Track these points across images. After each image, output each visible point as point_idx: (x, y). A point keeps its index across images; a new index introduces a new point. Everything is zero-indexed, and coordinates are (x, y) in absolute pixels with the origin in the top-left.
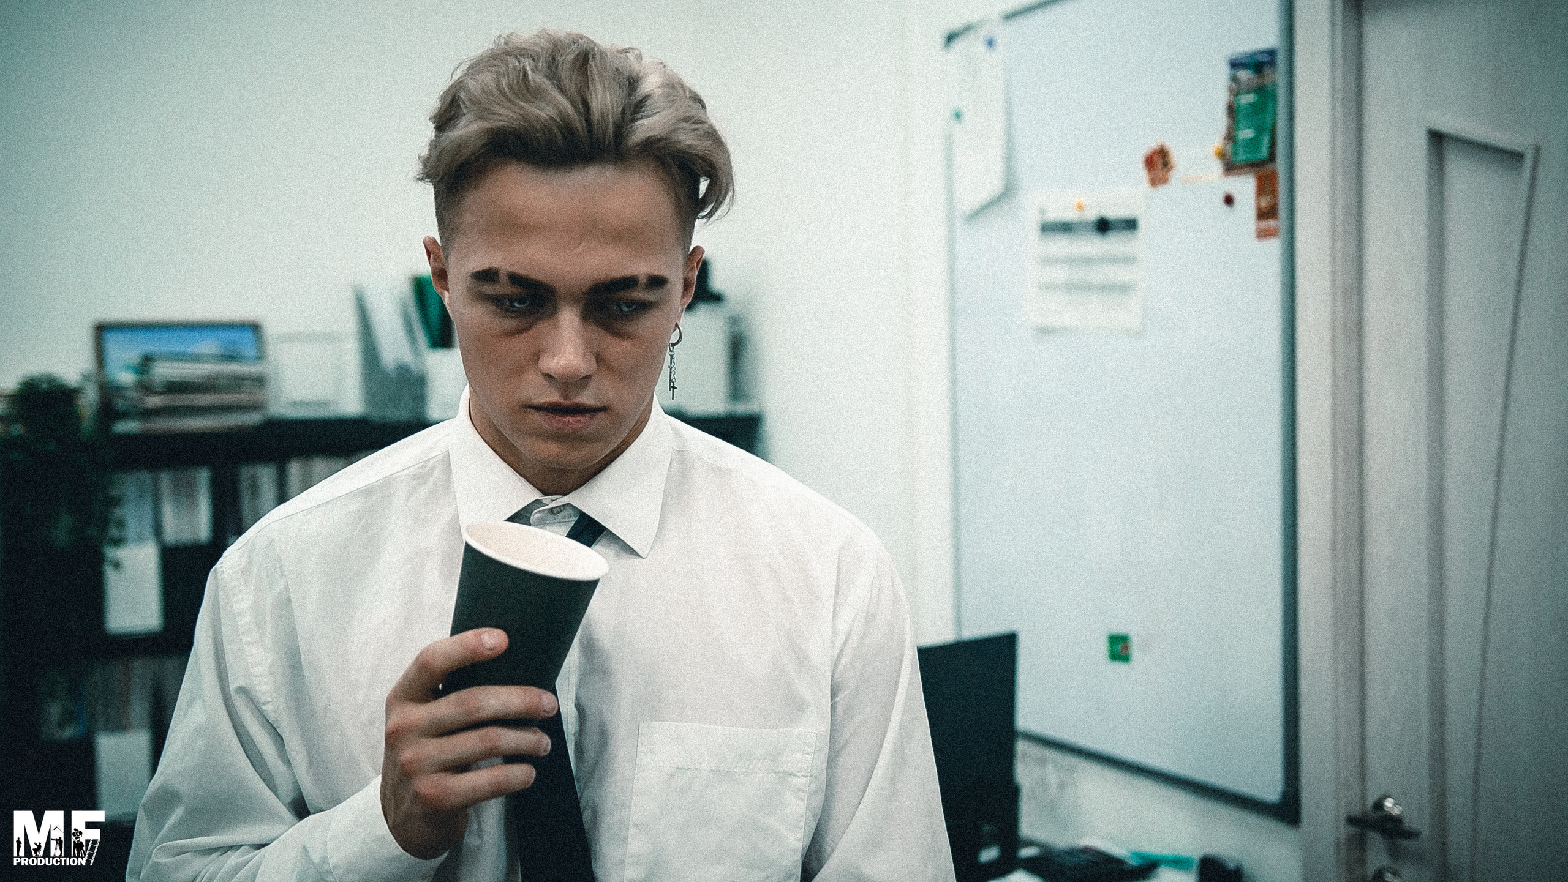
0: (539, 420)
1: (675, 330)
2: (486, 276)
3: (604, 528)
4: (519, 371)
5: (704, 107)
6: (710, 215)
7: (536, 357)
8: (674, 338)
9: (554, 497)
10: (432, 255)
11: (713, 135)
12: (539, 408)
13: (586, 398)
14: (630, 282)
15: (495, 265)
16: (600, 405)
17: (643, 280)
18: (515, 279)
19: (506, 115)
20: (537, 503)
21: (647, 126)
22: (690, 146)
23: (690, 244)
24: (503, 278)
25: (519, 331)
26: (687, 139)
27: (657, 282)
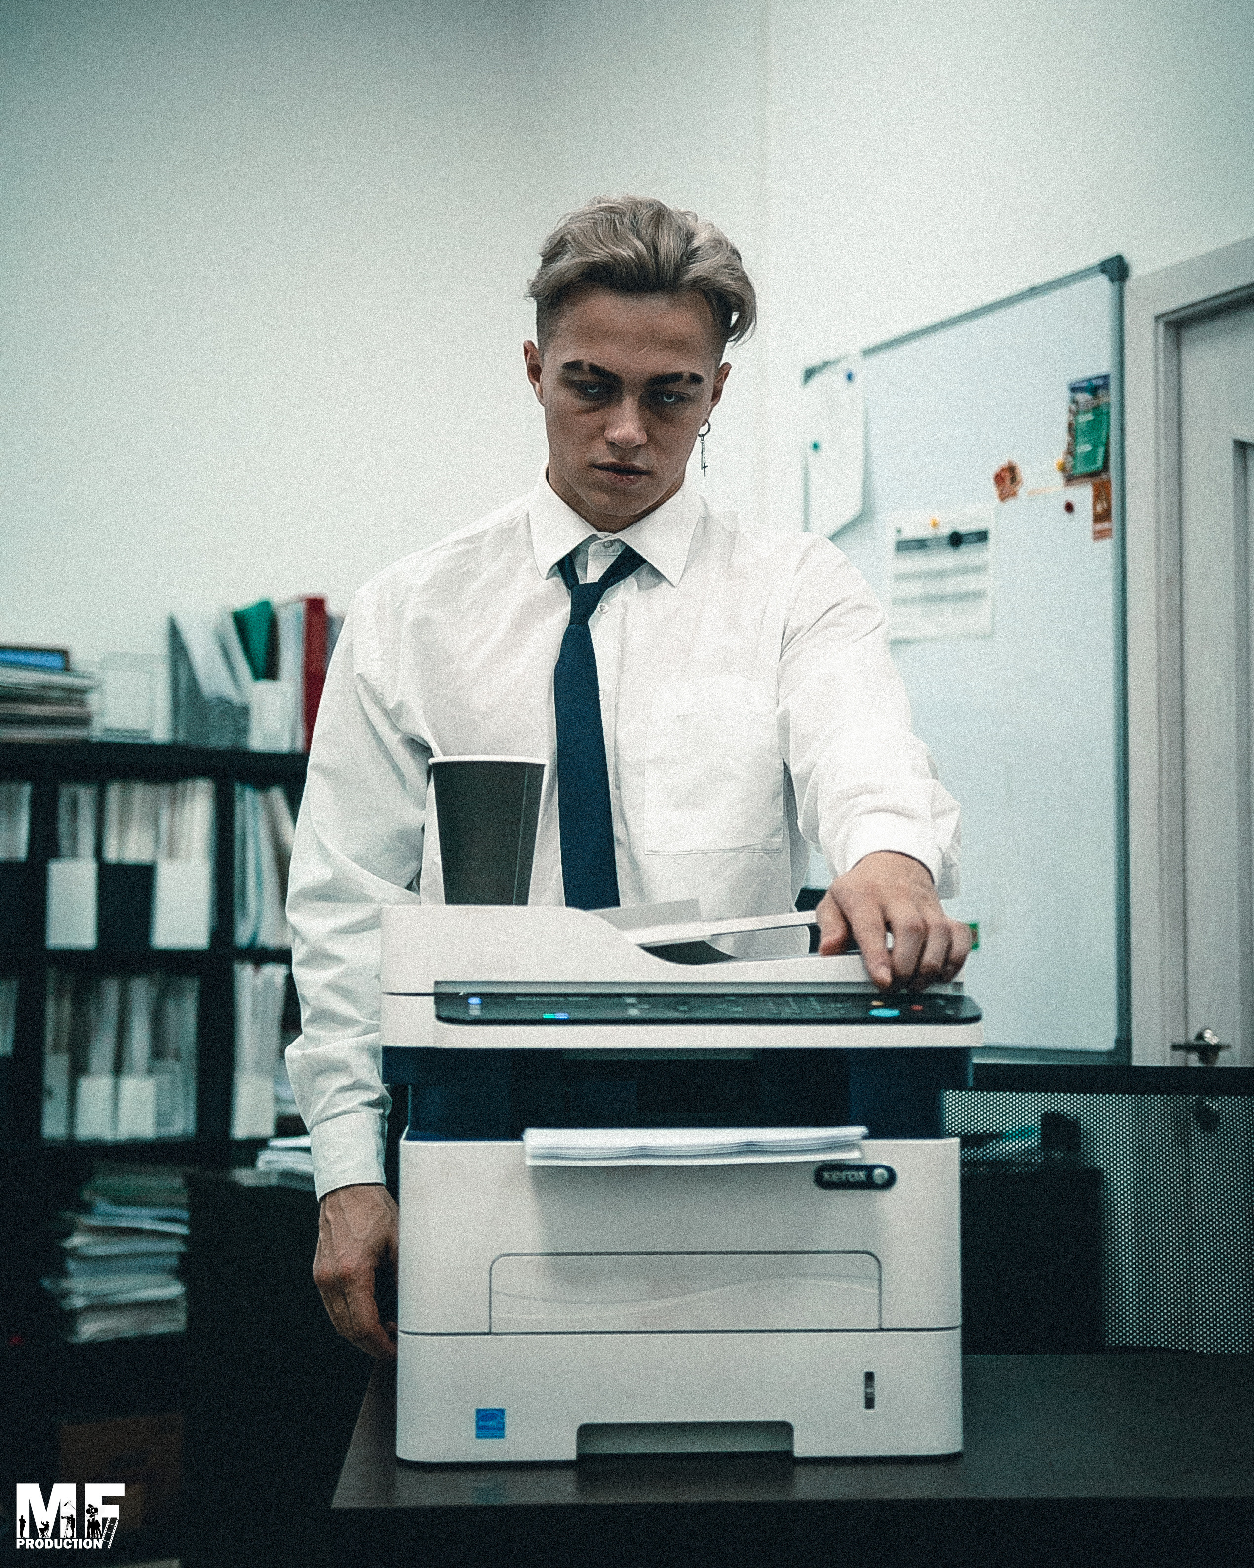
0: (601, 474)
1: (703, 425)
2: (573, 366)
3: (645, 561)
4: (591, 438)
5: (740, 258)
6: (736, 340)
7: (603, 428)
8: (703, 430)
9: (606, 534)
10: (529, 354)
11: (744, 279)
12: (602, 467)
13: (638, 463)
14: (676, 377)
15: (581, 358)
16: (645, 468)
17: (686, 375)
18: (594, 369)
19: (599, 254)
20: (593, 538)
21: (697, 269)
22: (726, 285)
23: (720, 359)
24: (586, 368)
25: (594, 410)
26: (726, 280)
27: (696, 379)
